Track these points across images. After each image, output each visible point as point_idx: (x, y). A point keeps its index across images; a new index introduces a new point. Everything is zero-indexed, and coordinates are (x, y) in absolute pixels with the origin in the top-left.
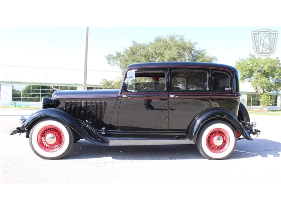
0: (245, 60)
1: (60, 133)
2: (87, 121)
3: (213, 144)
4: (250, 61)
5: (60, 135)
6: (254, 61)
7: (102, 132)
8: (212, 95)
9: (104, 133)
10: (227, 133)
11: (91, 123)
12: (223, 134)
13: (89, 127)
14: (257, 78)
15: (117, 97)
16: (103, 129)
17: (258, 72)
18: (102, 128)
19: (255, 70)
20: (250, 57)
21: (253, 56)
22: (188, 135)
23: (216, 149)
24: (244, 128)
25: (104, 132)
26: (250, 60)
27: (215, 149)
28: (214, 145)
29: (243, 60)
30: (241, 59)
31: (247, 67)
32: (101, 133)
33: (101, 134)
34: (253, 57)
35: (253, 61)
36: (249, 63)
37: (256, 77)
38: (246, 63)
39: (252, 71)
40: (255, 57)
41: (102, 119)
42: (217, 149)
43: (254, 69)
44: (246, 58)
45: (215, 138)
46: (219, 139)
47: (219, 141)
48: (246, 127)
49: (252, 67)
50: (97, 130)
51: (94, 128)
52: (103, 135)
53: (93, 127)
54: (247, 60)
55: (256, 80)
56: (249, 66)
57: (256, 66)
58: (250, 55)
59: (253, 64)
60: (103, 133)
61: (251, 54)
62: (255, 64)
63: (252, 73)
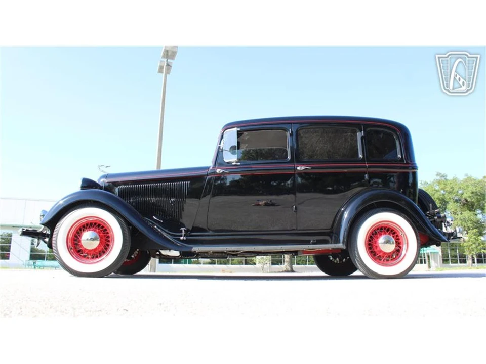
0: (430, 184)
1: (108, 231)
2: (155, 218)
3: (378, 250)
4: (438, 185)
5: (108, 235)
6: (446, 185)
7: (181, 236)
8: (369, 167)
9: (185, 238)
10: (403, 230)
11: (162, 221)
12: (394, 233)
13: (159, 228)
14: (455, 213)
15: (206, 173)
16: (183, 231)
17: (454, 202)
18: (182, 229)
19: (450, 198)
20: (438, 178)
21: (443, 176)
22: (332, 239)
23: (384, 261)
24: (431, 222)
25: (185, 235)
26: (439, 183)
27: (382, 260)
28: (381, 251)
29: (427, 183)
30: (423, 183)
31: (435, 195)
32: (179, 237)
33: (179, 240)
34: (443, 179)
35: (444, 184)
36: (437, 188)
37: (453, 210)
38: (432, 187)
39: (445, 201)
40: (447, 178)
41: (181, 212)
42: (387, 261)
43: (448, 198)
44: (432, 180)
45: (381, 240)
46: (388, 242)
47: (388, 245)
48: (435, 221)
49: (444, 195)
50: (171, 233)
51: (167, 231)
52: (183, 241)
53: (165, 228)
54: (434, 183)
55: (453, 215)
56: (439, 193)
57: (450, 192)
58: (437, 175)
59: (446, 189)
60: (182, 238)
61: (441, 174)
62: (448, 189)
63: (444, 205)
